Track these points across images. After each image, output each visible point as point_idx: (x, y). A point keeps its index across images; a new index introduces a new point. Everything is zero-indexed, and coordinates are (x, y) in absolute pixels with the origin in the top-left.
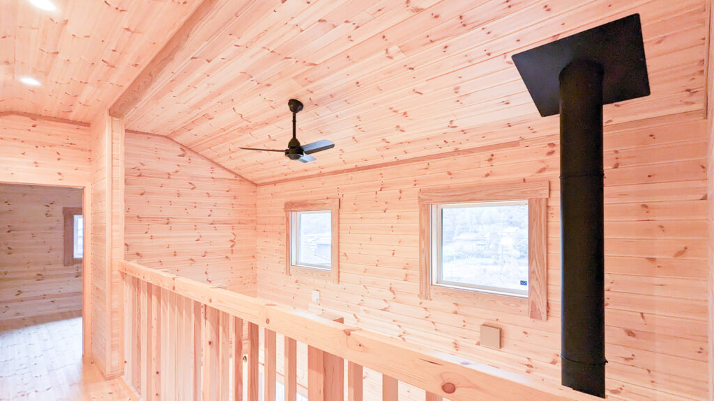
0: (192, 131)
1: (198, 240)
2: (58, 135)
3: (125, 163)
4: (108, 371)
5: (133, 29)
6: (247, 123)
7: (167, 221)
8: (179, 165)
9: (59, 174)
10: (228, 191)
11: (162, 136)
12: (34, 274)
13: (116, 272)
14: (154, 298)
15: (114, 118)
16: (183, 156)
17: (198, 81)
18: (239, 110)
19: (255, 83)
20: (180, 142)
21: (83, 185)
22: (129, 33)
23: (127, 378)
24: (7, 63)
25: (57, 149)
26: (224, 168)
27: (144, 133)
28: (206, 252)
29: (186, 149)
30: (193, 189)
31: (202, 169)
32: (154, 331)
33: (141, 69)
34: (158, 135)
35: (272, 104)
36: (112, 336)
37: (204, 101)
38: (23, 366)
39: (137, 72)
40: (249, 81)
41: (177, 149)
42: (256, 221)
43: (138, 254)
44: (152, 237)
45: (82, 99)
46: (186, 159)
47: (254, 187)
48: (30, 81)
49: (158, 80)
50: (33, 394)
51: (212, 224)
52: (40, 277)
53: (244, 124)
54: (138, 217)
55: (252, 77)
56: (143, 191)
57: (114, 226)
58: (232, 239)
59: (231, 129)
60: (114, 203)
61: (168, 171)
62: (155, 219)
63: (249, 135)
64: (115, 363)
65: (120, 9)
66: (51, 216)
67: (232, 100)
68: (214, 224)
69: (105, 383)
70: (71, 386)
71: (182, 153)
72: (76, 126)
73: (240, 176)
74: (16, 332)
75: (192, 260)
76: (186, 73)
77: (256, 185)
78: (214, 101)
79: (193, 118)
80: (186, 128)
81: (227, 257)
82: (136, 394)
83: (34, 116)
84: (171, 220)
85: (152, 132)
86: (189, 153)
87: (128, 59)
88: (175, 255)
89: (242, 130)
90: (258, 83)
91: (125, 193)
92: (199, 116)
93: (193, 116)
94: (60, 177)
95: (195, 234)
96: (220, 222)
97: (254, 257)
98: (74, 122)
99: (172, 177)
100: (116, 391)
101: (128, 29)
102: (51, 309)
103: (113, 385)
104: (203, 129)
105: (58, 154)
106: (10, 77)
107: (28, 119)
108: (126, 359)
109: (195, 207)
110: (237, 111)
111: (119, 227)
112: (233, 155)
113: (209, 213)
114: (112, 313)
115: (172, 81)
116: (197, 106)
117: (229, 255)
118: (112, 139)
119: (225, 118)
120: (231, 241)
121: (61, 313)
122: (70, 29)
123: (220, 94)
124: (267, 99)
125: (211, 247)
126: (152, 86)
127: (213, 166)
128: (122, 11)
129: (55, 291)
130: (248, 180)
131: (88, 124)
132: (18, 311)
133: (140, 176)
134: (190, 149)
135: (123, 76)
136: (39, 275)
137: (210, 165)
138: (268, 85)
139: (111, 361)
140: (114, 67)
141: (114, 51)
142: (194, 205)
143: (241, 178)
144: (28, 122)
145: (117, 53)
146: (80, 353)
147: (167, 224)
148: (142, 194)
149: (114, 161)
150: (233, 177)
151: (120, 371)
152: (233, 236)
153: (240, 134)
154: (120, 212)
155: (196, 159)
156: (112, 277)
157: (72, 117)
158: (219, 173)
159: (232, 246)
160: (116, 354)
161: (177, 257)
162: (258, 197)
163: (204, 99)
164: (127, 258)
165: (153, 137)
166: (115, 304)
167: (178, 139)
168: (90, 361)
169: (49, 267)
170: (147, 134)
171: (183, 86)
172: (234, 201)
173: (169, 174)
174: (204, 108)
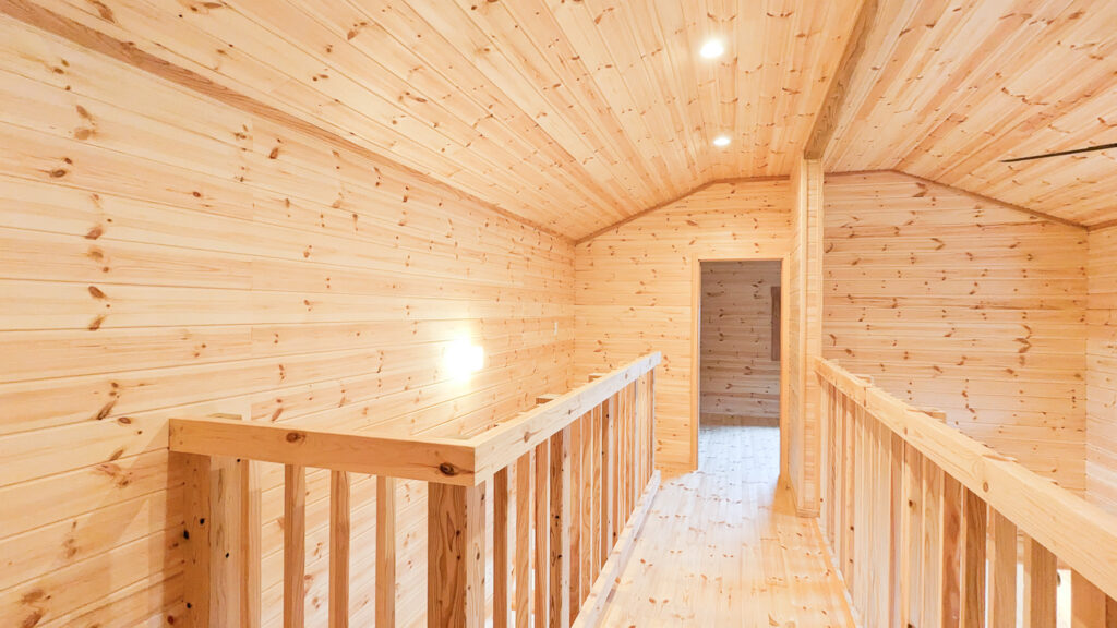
0: (932, 152)
1: (948, 336)
2: (755, 198)
3: (824, 221)
4: (800, 505)
5: (806, 32)
6: (1041, 108)
7: (893, 303)
8: (914, 213)
9: (757, 245)
10: (1013, 247)
11: (886, 170)
12: (743, 366)
13: (811, 373)
14: (849, 415)
15: (810, 161)
16: (921, 195)
17: (922, 65)
18: (1016, 87)
19: (1043, 25)
20: (914, 174)
21: (781, 257)
22: (804, 39)
23: (822, 521)
24: (699, 128)
25: (754, 215)
26: (1004, 204)
27: (858, 172)
28: (965, 358)
29: (925, 183)
30: (939, 248)
31: (959, 212)
32: (849, 462)
33: (829, 83)
34: (879, 171)
35: (1094, 51)
36: (806, 459)
37: (942, 94)
38: (723, 469)
39: (826, 86)
40: (1026, 24)
41: (912, 186)
42: (1087, 302)
43: (849, 351)
44: (868, 327)
45: (774, 147)
46: (927, 199)
47: (1085, 232)
48: (722, 141)
49: (852, 90)
50: (724, 503)
51: (977, 308)
52: (749, 371)
53: (1034, 111)
54: (849, 296)
55: (1030, 16)
56: (856, 259)
57: (809, 309)
58: (1024, 337)
59: (1008, 127)
60: (810, 277)
61: (896, 224)
62: (873, 300)
63: (1050, 130)
64: (810, 496)
65: (785, 14)
66: (760, 297)
67: (998, 74)
68: (982, 308)
69: (794, 519)
70: (759, 507)
71: (920, 190)
72: (774, 182)
73: (1043, 215)
74: (723, 429)
75: (937, 368)
76: (897, 60)
77: (1086, 228)
78: (962, 89)
79: (929, 129)
80: (921, 149)
81: (1011, 371)
82: (829, 549)
83: (733, 181)
84: (899, 301)
85: (870, 168)
86: (932, 190)
87: (812, 75)
88: (906, 358)
89: (1030, 125)
90: (1049, 23)
91: (824, 264)
92: (941, 122)
93: (928, 125)
94: (757, 249)
95: (944, 325)
96: (996, 306)
97: (1078, 376)
98: (772, 178)
99: (900, 232)
100: (806, 535)
101: (801, 36)
102: (758, 412)
103: (804, 525)
104: (952, 141)
105: (756, 220)
106: (704, 144)
107: (727, 185)
108: (822, 497)
109: (944, 279)
110: (1011, 92)
111: (816, 310)
112: (1018, 178)
113: (973, 288)
114: (806, 427)
115: (878, 82)
116: (932, 106)
117: (1016, 367)
118: (808, 189)
119: (988, 112)
120: (1020, 340)
121: (768, 419)
122: (742, 66)
123: (969, 72)
124: (1078, 45)
125: (974, 349)
126: (847, 101)
127: (980, 204)
128: (789, 14)
129: (762, 391)
130: (1062, 221)
131: (787, 177)
132: (729, 407)
133: (852, 236)
134: (934, 182)
135: (811, 100)
136: (747, 368)
137: (973, 202)
138: (1076, 16)
139: (806, 492)
140: (797, 92)
141: (793, 71)
142: (943, 275)
143: (1045, 219)
144: (728, 188)
145: (797, 73)
146: (776, 473)
147: (894, 307)
148: (855, 263)
149: (811, 219)
150: (1025, 218)
151: (815, 511)
152: (1026, 330)
153: (1027, 133)
154: (817, 288)
155: (944, 197)
156: (806, 379)
157: (769, 171)
158: (992, 214)
159: (1023, 351)
160: (810, 486)
161: (908, 361)
162: (1090, 252)
163: (940, 92)
164: (827, 355)
165: (872, 175)
166: (811, 416)
167: (910, 170)
168: (784, 485)
169: (756, 360)
170: (864, 172)
171: (900, 82)
172: (1025, 265)
173: (897, 228)
174: (943, 107)
